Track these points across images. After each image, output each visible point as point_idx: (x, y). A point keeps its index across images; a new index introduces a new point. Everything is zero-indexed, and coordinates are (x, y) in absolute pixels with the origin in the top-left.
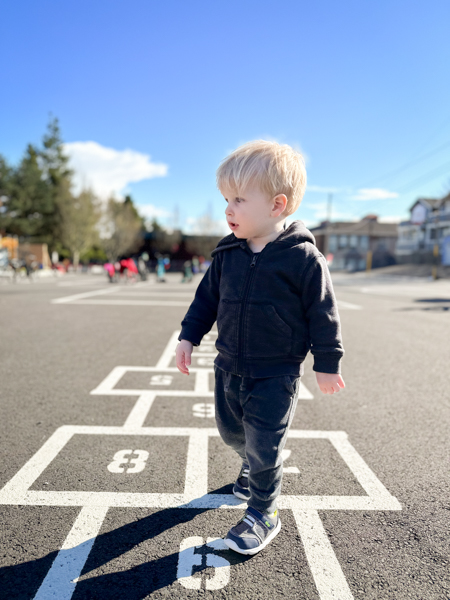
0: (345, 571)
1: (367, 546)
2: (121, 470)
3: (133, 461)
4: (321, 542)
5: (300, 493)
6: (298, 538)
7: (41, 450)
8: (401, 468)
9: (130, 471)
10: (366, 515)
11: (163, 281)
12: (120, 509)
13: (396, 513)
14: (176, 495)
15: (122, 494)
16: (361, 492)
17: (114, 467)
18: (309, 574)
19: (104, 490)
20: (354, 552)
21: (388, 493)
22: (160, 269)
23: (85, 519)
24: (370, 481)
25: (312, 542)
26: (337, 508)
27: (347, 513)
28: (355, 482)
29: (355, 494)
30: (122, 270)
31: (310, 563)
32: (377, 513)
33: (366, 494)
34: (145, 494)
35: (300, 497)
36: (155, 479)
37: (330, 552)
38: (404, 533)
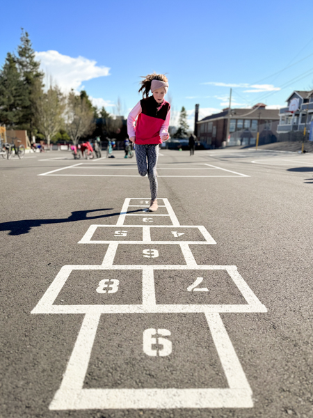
0: (234, 345)
1: (246, 332)
2: (105, 292)
3: (110, 286)
4: (221, 330)
5: (209, 303)
6: (208, 329)
7: (54, 281)
8: (269, 287)
9: (109, 292)
10: (247, 315)
11: (112, 157)
12: (107, 314)
13: (264, 314)
14: (138, 305)
15: (107, 306)
16: (244, 302)
17: (100, 290)
18: (214, 347)
19: (97, 304)
20: (239, 335)
21: (260, 302)
22: (110, 148)
23: (88, 320)
24: (250, 295)
25: (216, 331)
26: (230, 311)
27: (236, 314)
28: (241, 296)
29: (241, 304)
30: (83, 149)
31: (215, 342)
32: (253, 314)
33: (247, 303)
34: (121, 306)
35: (209, 305)
36: (125, 297)
37: (226, 335)
38: (267, 325)
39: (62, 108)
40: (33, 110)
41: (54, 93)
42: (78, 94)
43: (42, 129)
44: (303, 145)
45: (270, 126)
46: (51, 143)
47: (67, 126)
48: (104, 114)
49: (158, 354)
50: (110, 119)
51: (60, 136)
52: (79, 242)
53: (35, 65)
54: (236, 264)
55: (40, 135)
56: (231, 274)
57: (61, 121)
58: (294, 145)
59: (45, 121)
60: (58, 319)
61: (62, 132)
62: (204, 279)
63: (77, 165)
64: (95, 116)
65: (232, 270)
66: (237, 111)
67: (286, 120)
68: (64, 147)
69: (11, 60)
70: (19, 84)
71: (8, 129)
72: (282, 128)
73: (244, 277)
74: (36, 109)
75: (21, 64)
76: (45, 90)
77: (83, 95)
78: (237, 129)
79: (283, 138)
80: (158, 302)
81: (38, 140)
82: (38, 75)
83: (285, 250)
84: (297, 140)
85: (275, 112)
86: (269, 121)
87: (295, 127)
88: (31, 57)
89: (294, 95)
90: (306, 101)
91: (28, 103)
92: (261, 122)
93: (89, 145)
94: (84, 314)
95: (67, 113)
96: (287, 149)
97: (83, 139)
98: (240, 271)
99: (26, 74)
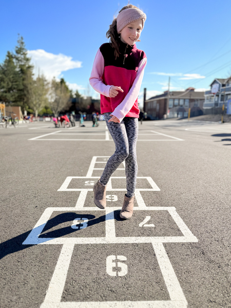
0: (173, 267)
1: (183, 257)
2: (77, 228)
3: (82, 223)
4: (164, 256)
5: (155, 236)
6: (155, 255)
8: (199, 223)
9: (81, 228)
10: (183, 244)
11: (83, 126)
12: (80, 245)
13: (195, 243)
14: (103, 238)
16: (181, 235)
18: (159, 269)
20: (177, 259)
21: (193, 234)
22: (82, 119)
23: (65, 249)
24: (185, 229)
25: (160, 256)
26: (171, 242)
27: (175, 244)
28: (179, 230)
29: (179, 236)
30: (62, 120)
31: (159, 265)
32: (187, 243)
33: (183, 235)
34: (89, 238)
35: (155, 237)
36: (92, 231)
37: (168, 260)
38: (198, 251)
39: (47, 90)
40: (25, 92)
41: (41, 80)
42: (58, 80)
43: (32, 105)
44: (222, 117)
45: (199, 104)
46: (39, 116)
47: (50, 103)
48: (77, 95)
49: (117, 275)
50: (82, 99)
51: (45, 111)
52: (59, 190)
53: (28, 60)
54: (175, 206)
55: (31, 111)
56: (171, 213)
57: (46, 100)
58: (216, 117)
59: (34, 100)
60: (42, 248)
61: (46, 108)
62: (152, 217)
63: (57, 132)
64: (71, 96)
65: (172, 210)
66: (174, 93)
67: (210, 99)
68: (48, 119)
69: (10, 56)
70: (16, 73)
71: (6, 106)
72: (207, 105)
73: (181, 216)
74: (28, 91)
75: (17, 59)
76: (35, 78)
77: (62, 81)
78: (174, 106)
79: (207, 112)
80: (117, 235)
81: (29, 114)
82: (29, 67)
83: (210, 195)
84: (219, 113)
85: (202, 93)
86: (197, 100)
87: (216, 104)
88: (25, 54)
89: (215, 82)
90: (224, 85)
91: (21, 87)
92: (191, 100)
93: (67, 117)
94: (62, 245)
95: (50, 94)
96: (211, 120)
97: (62, 113)
98: (177, 211)
99: (21, 66)
